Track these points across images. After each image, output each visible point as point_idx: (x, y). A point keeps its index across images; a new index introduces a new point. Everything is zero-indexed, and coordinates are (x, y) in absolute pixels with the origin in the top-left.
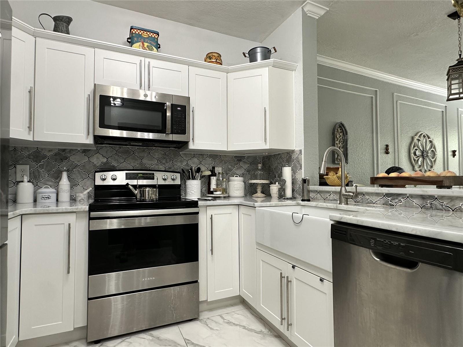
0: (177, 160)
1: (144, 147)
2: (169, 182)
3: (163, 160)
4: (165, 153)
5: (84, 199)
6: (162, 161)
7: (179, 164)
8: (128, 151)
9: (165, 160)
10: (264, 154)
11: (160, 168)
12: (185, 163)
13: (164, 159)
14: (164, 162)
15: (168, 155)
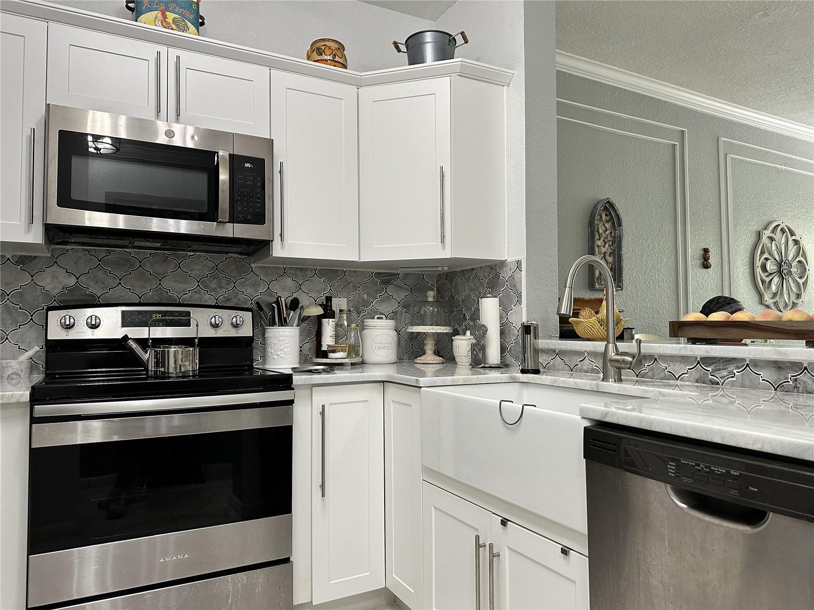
0: (245, 282)
1: (165, 252)
2: (225, 332)
3: (211, 282)
4: (217, 266)
5: (19, 372)
6: (208, 283)
7: (248, 291)
8: (128, 260)
9: (215, 281)
10: (440, 269)
11: (203, 300)
12: (262, 289)
13: (214, 279)
14: (213, 286)
15: (222, 269)
